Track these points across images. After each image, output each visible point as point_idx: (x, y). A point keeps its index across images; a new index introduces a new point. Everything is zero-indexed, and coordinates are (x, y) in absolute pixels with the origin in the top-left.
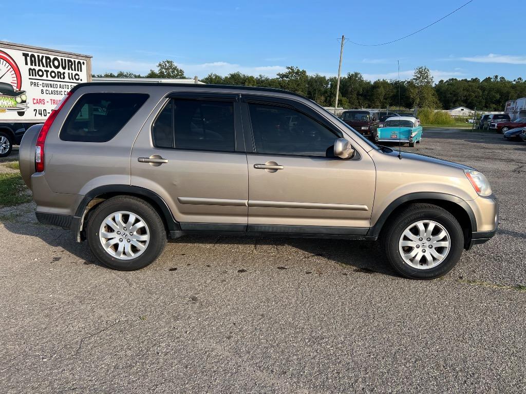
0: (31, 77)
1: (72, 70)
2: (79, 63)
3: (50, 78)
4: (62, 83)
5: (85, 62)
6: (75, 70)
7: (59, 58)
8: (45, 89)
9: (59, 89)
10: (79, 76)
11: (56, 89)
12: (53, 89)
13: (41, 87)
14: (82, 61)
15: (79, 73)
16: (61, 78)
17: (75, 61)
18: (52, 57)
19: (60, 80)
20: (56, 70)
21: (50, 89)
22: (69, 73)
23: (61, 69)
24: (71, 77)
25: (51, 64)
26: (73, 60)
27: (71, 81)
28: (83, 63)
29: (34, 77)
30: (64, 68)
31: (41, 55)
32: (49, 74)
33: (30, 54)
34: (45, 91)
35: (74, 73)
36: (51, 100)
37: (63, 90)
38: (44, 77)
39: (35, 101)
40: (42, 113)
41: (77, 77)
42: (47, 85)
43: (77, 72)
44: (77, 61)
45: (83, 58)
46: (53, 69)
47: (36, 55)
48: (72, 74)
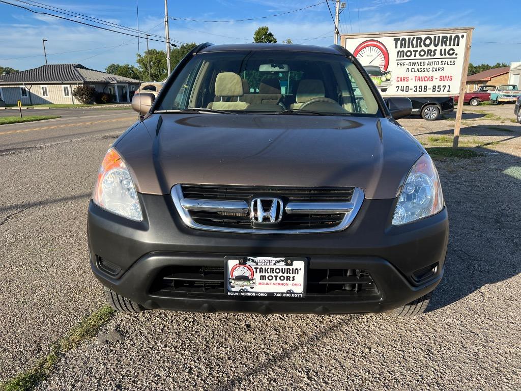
0: (399, 58)
1: (446, 45)
2: (457, 37)
3: (418, 56)
4: (430, 61)
5: (465, 34)
6: (450, 45)
7: (432, 37)
8: (410, 68)
9: (426, 66)
10: (453, 50)
11: (422, 67)
12: (419, 67)
13: (407, 66)
14: (460, 35)
15: (455, 47)
16: (431, 56)
17: (451, 37)
18: (423, 37)
19: (429, 57)
20: (426, 49)
21: (416, 67)
22: (441, 50)
23: (432, 47)
24: (443, 53)
25: (422, 44)
26: (448, 36)
27: (444, 56)
28: (463, 36)
29: (402, 58)
30: (436, 45)
31: (412, 37)
32: (417, 53)
33: (401, 38)
34: (410, 70)
35: (448, 48)
36: (416, 77)
37: (431, 67)
38: (412, 57)
39: (399, 79)
40: (405, 89)
41: (451, 52)
42: (414, 64)
43: (452, 47)
44: (454, 35)
45: (463, 31)
46: (424, 48)
47: (407, 38)
48: (445, 50)
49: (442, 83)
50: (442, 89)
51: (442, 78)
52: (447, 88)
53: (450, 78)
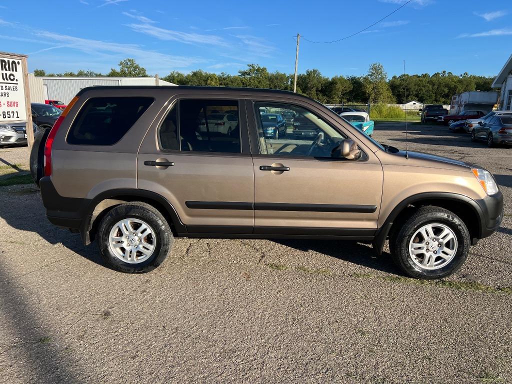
1: (6, 70)
2: (14, 62)
5: (20, 61)
6: (9, 70)
14: (16, 61)
15: (14, 73)
17: (9, 61)
22: (3, 74)
24: (5, 77)
26: (6, 60)
27: (6, 81)
28: (19, 63)
35: (8, 73)
41: (12, 77)
43: (11, 72)
44: (11, 61)
45: (18, 58)
48: (6, 74)
49: (11, 109)
50: (12, 115)
51: (9, 104)
52: (16, 114)
53: (15, 104)
